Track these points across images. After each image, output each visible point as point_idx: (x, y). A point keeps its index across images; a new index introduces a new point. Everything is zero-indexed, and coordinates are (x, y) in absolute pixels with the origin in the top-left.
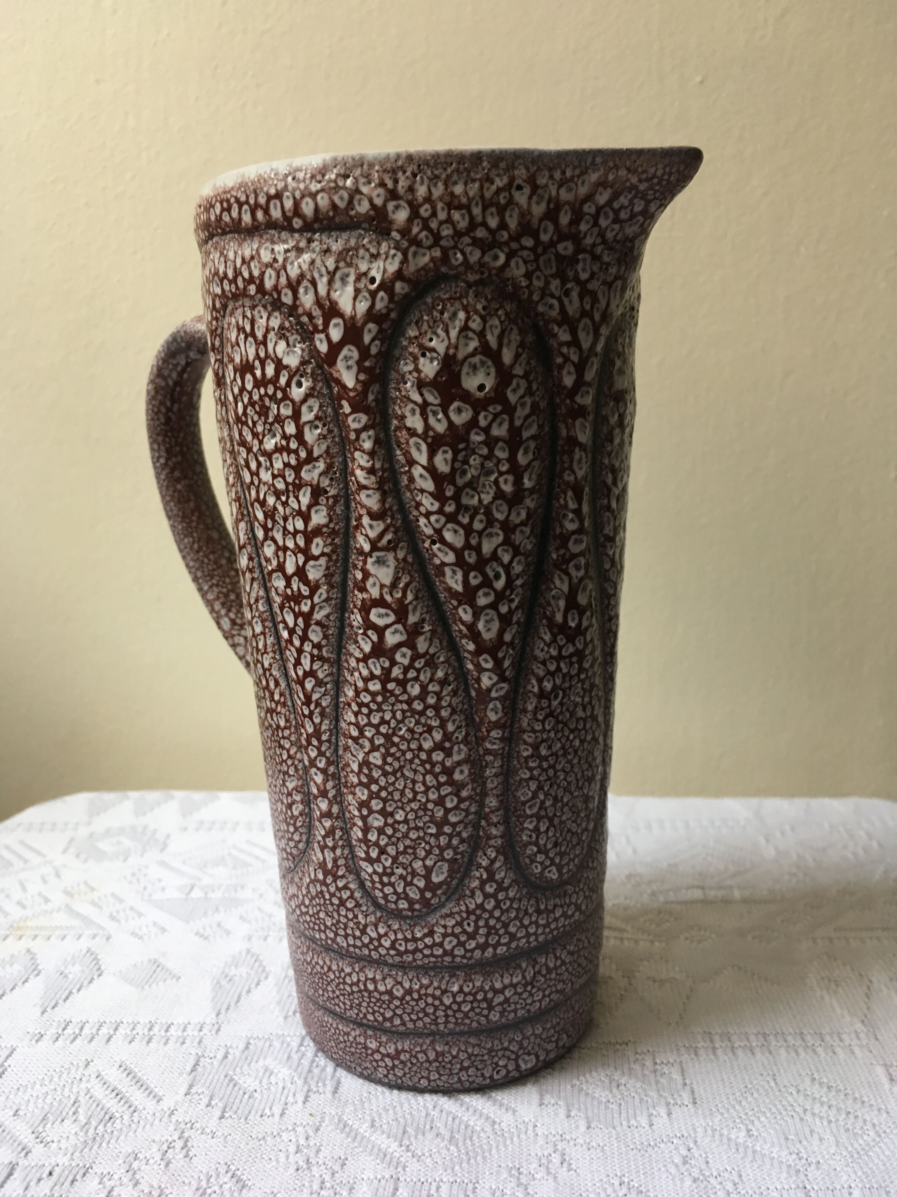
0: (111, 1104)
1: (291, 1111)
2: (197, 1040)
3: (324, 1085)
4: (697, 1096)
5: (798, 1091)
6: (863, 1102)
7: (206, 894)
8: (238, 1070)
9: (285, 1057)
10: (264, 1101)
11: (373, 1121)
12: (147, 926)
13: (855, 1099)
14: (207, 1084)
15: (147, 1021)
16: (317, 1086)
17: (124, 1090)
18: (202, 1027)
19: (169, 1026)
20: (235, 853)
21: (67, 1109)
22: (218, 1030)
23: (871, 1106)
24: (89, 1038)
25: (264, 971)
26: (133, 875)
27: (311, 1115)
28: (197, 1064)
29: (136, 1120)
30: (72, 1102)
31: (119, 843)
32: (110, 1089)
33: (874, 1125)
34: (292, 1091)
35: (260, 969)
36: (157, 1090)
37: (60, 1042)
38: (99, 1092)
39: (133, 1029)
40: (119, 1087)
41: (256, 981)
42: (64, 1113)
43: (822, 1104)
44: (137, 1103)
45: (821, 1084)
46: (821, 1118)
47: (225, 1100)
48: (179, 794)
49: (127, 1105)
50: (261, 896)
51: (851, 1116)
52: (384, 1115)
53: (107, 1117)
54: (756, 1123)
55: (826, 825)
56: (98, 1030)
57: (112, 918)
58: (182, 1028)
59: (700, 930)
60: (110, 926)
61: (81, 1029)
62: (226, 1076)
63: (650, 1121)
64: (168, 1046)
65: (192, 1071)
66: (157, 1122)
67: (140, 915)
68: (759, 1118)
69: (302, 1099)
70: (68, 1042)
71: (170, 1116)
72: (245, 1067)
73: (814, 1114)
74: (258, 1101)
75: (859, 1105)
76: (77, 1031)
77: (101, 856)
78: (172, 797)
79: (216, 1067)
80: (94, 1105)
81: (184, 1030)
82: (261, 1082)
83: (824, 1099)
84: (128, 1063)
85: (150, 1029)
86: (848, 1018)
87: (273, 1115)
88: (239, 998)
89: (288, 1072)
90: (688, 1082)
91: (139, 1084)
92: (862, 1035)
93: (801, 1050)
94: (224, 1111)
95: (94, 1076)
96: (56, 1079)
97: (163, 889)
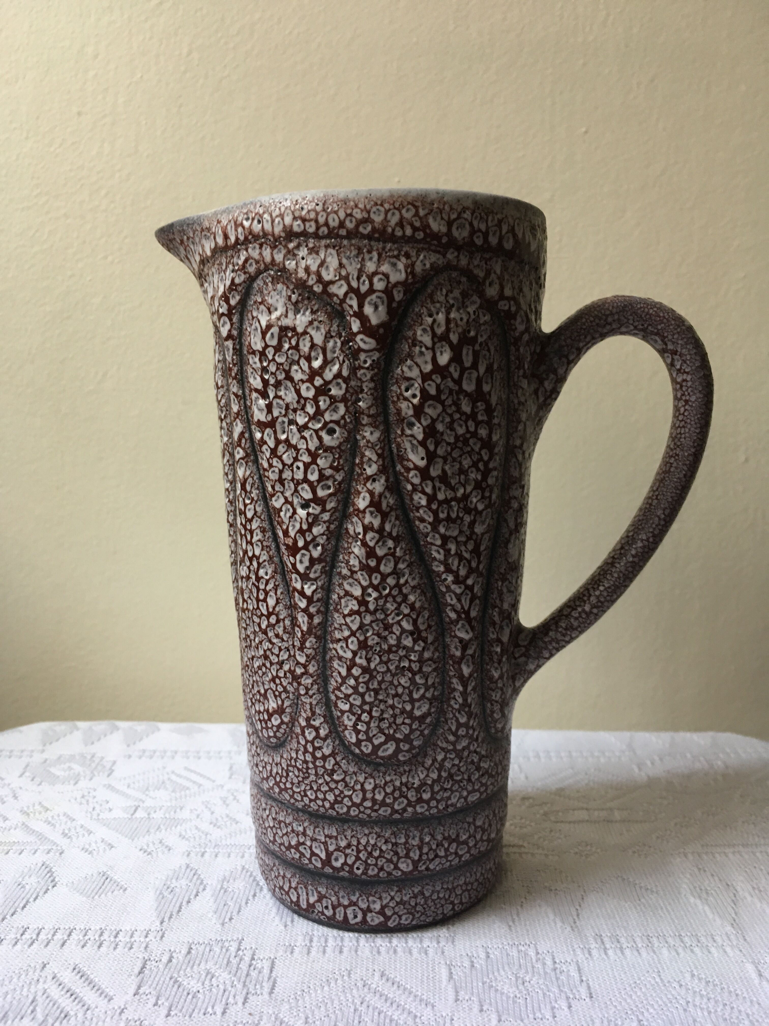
0: (66, 1003)
1: (232, 1010)
2: (144, 945)
3: (262, 987)
4: (592, 991)
5: (681, 986)
6: (737, 995)
7: (149, 814)
8: (182, 972)
9: (225, 962)
10: (207, 1001)
11: (307, 1018)
12: (96, 842)
13: (730, 992)
14: (154, 985)
15: (98, 928)
16: (255, 989)
17: (78, 991)
18: (147, 934)
19: (118, 933)
20: (174, 777)
21: (25, 1007)
22: (162, 937)
23: (744, 998)
24: (45, 943)
25: (201, 883)
26: (83, 797)
27: (250, 1014)
28: (144, 967)
29: (89, 1018)
30: (30, 1000)
31: (70, 768)
32: (65, 990)
33: (748, 1015)
34: (232, 994)
35: (199, 881)
36: (107, 990)
37: (19, 946)
38: (55, 992)
39: (85, 935)
40: (73, 988)
41: (194, 892)
42: (23, 1012)
43: (702, 996)
44: (90, 1002)
45: (700, 979)
46: (702, 1009)
47: (171, 999)
48: (123, 725)
49: (81, 1004)
50: (198, 816)
51: (728, 1008)
52: (316, 1012)
53: (63, 1015)
54: (646, 1014)
55: (688, 755)
56: (53, 935)
57: (65, 835)
58: (129, 934)
59: (587, 845)
60: (63, 842)
61: (38, 934)
62: (171, 979)
63: (554, 1013)
64: (117, 950)
65: (140, 973)
66: (108, 1019)
67: (90, 832)
68: (648, 1010)
69: (242, 1000)
70: (26, 946)
71: (120, 1014)
72: (189, 969)
73: (695, 1006)
74: (200, 1001)
75: (734, 997)
76: (34, 937)
77: (54, 780)
78: (117, 729)
79: (161, 970)
80: (51, 1004)
81: (132, 936)
82: (203, 984)
83: (704, 993)
84: (81, 966)
85: (101, 935)
86: (719, 921)
87: (215, 1013)
88: (180, 907)
89: (228, 977)
90: (584, 979)
91: (92, 986)
92: (732, 937)
93: (680, 950)
94: (170, 1010)
95: (50, 978)
96: (15, 980)
97: (110, 810)
